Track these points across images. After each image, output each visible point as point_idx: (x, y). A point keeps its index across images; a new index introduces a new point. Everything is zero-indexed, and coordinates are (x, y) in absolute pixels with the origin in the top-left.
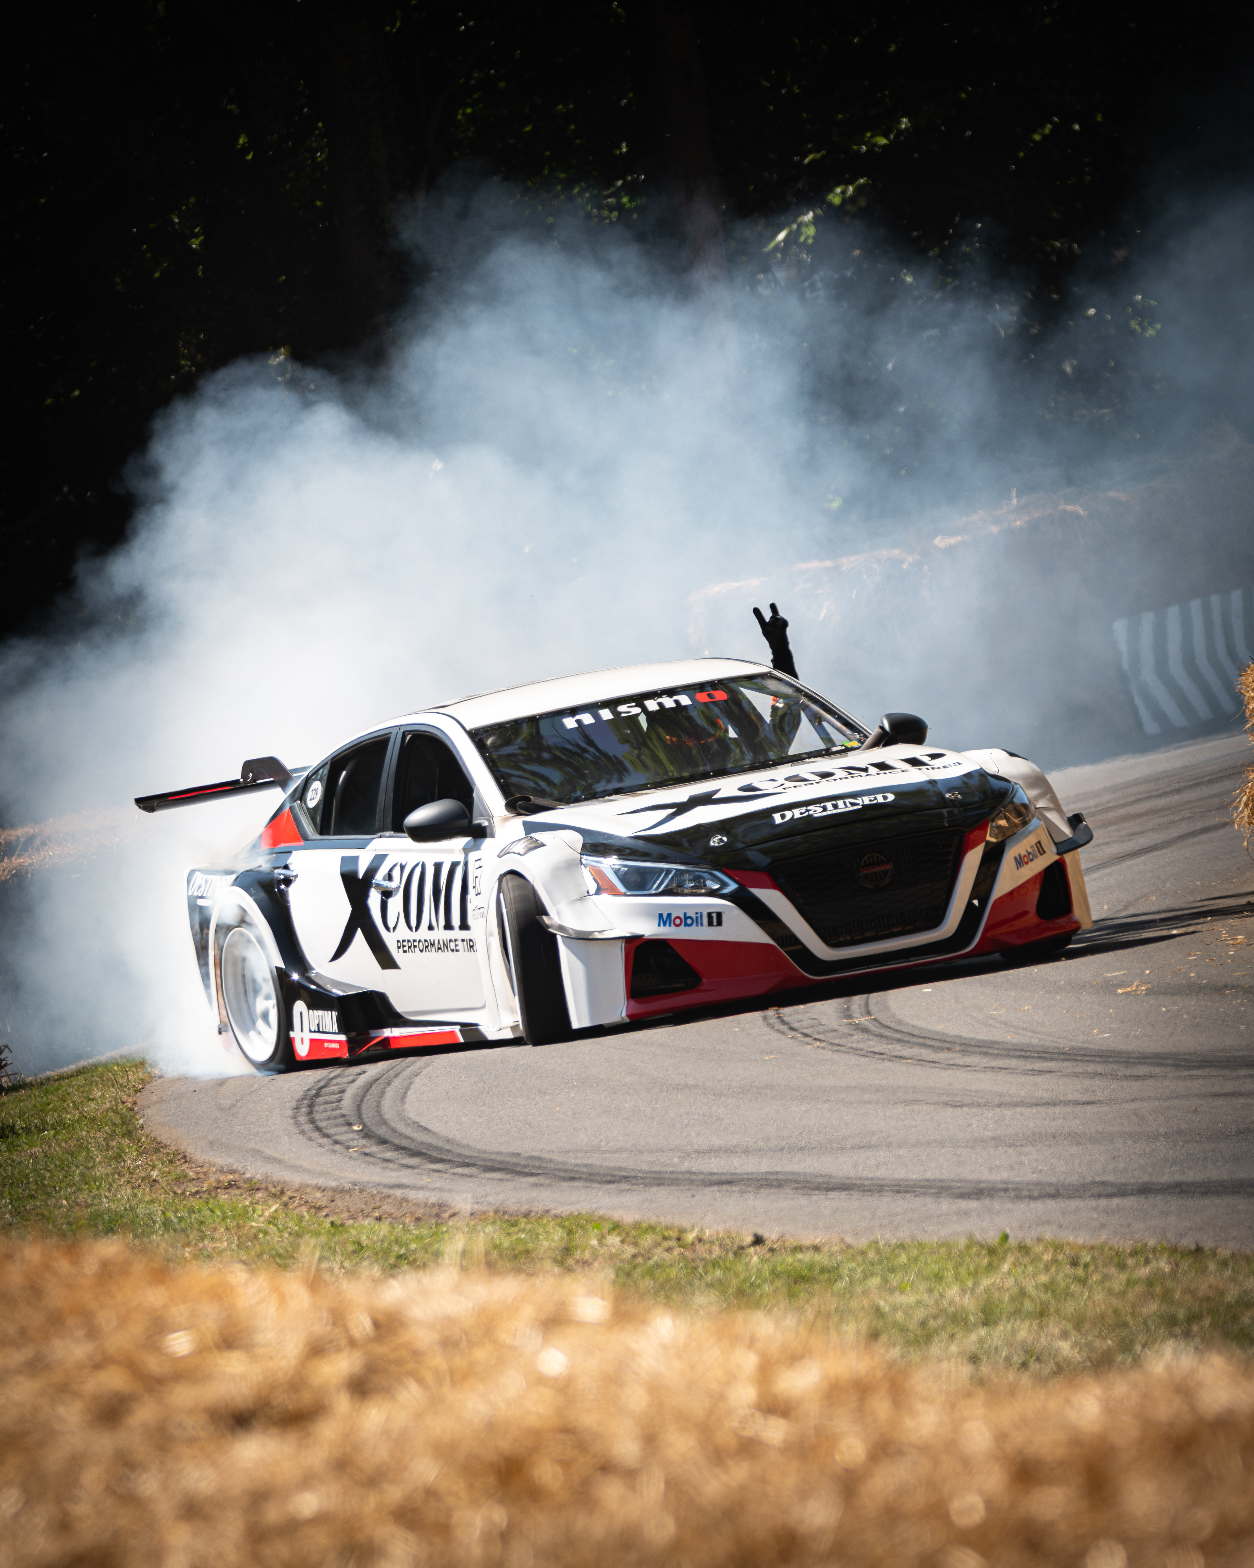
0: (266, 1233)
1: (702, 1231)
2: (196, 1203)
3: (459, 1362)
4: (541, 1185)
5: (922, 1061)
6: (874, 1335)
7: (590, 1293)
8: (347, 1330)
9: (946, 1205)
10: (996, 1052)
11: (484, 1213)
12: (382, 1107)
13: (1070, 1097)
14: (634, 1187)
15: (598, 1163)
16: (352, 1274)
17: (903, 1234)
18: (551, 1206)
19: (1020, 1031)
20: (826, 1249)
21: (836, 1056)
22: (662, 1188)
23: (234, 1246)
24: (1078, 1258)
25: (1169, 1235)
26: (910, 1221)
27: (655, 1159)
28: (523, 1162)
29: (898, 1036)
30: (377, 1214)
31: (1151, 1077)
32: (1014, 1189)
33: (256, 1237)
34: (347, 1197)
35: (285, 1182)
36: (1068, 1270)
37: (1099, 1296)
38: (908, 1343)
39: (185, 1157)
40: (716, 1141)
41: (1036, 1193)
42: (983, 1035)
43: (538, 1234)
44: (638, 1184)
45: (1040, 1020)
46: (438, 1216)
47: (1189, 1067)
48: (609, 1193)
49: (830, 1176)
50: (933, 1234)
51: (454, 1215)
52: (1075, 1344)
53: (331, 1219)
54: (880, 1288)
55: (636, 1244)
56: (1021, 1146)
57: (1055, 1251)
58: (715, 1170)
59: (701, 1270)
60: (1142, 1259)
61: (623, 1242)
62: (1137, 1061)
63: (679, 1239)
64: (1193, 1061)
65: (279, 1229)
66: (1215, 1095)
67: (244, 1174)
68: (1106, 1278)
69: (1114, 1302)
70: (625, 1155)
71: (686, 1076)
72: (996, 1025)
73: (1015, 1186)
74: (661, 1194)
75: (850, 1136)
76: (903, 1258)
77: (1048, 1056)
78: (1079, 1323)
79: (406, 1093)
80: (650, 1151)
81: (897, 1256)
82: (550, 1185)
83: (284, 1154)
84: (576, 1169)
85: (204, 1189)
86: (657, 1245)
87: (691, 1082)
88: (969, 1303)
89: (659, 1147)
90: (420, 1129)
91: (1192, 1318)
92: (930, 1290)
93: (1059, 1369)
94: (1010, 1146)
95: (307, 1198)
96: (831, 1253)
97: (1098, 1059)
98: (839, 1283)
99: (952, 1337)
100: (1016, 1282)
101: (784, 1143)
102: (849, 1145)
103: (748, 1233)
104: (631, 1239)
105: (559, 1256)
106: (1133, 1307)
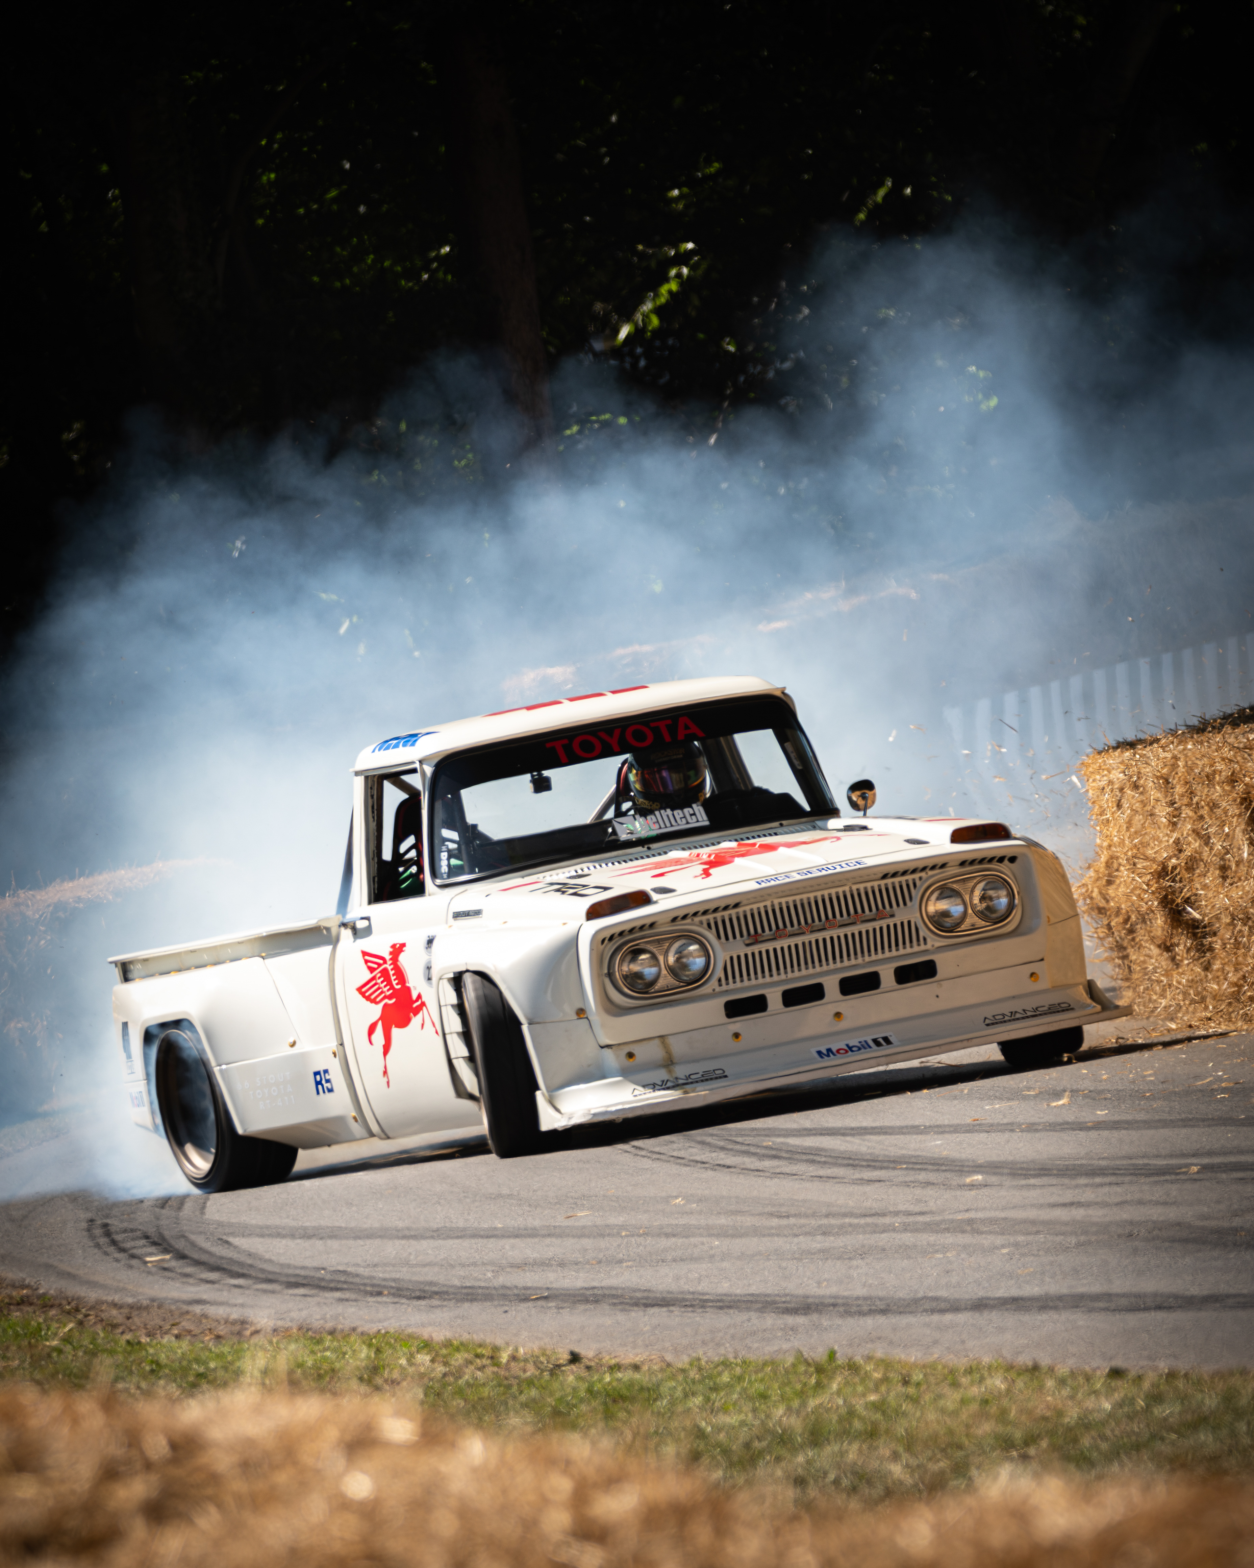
0: (60, 1351)
1: (516, 1349)
3: (259, 1485)
4: (347, 1300)
5: (746, 1170)
6: (695, 1457)
7: (399, 1413)
8: (142, 1452)
9: (770, 1320)
10: (823, 1159)
11: (287, 1329)
13: (901, 1207)
14: (445, 1303)
15: (407, 1277)
16: (148, 1394)
17: (726, 1351)
18: (356, 1323)
19: (849, 1138)
20: (645, 1368)
21: (656, 1165)
22: (476, 1303)
23: (26, 1365)
24: (909, 1375)
25: (1005, 1352)
26: (733, 1337)
27: (467, 1273)
28: (328, 1277)
29: (722, 1143)
30: (176, 1332)
31: (986, 1186)
32: (844, 1305)
33: (49, 1356)
34: (145, 1314)
35: (79, 1298)
36: (900, 1388)
37: (932, 1415)
38: (731, 1465)
40: (532, 1254)
41: (865, 1308)
43: (345, 1354)
44: (450, 1300)
46: (239, 1333)
47: (1026, 1176)
48: (419, 1310)
49: (649, 1291)
50: (757, 1352)
51: (257, 1332)
52: (907, 1466)
53: (127, 1337)
54: (702, 1408)
55: (446, 1364)
56: (850, 1259)
57: (886, 1369)
58: (529, 1285)
59: (515, 1389)
60: (976, 1378)
61: (433, 1361)
63: (492, 1358)
64: (1030, 1170)
65: (73, 1346)
66: (1053, 1206)
67: (37, 1289)
68: (939, 1397)
69: (947, 1421)
70: (436, 1269)
71: (499, 1186)
72: (823, 1131)
73: (844, 1301)
74: (472, 1310)
75: (670, 1248)
77: (877, 1164)
78: (910, 1444)
80: (463, 1265)
81: (720, 1374)
82: (356, 1300)
83: (78, 1269)
84: (383, 1283)
86: (469, 1362)
87: (505, 1191)
88: (795, 1423)
89: (471, 1261)
90: (219, 1242)
91: (1031, 1440)
92: (754, 1410)
93: (889, 1493)
94: (839, 1258)
95: (103, 1315)
96: (651, 1372)
97: (930, 1167)
98: (659, 1403)
99: (778, 1459)
100: (845, 1401)
101: (601, 1256)
102: (669, 1258)
103: (564, 1351)
104: (441, 1357)
105: (366, 1376)
106: (967, 1426)
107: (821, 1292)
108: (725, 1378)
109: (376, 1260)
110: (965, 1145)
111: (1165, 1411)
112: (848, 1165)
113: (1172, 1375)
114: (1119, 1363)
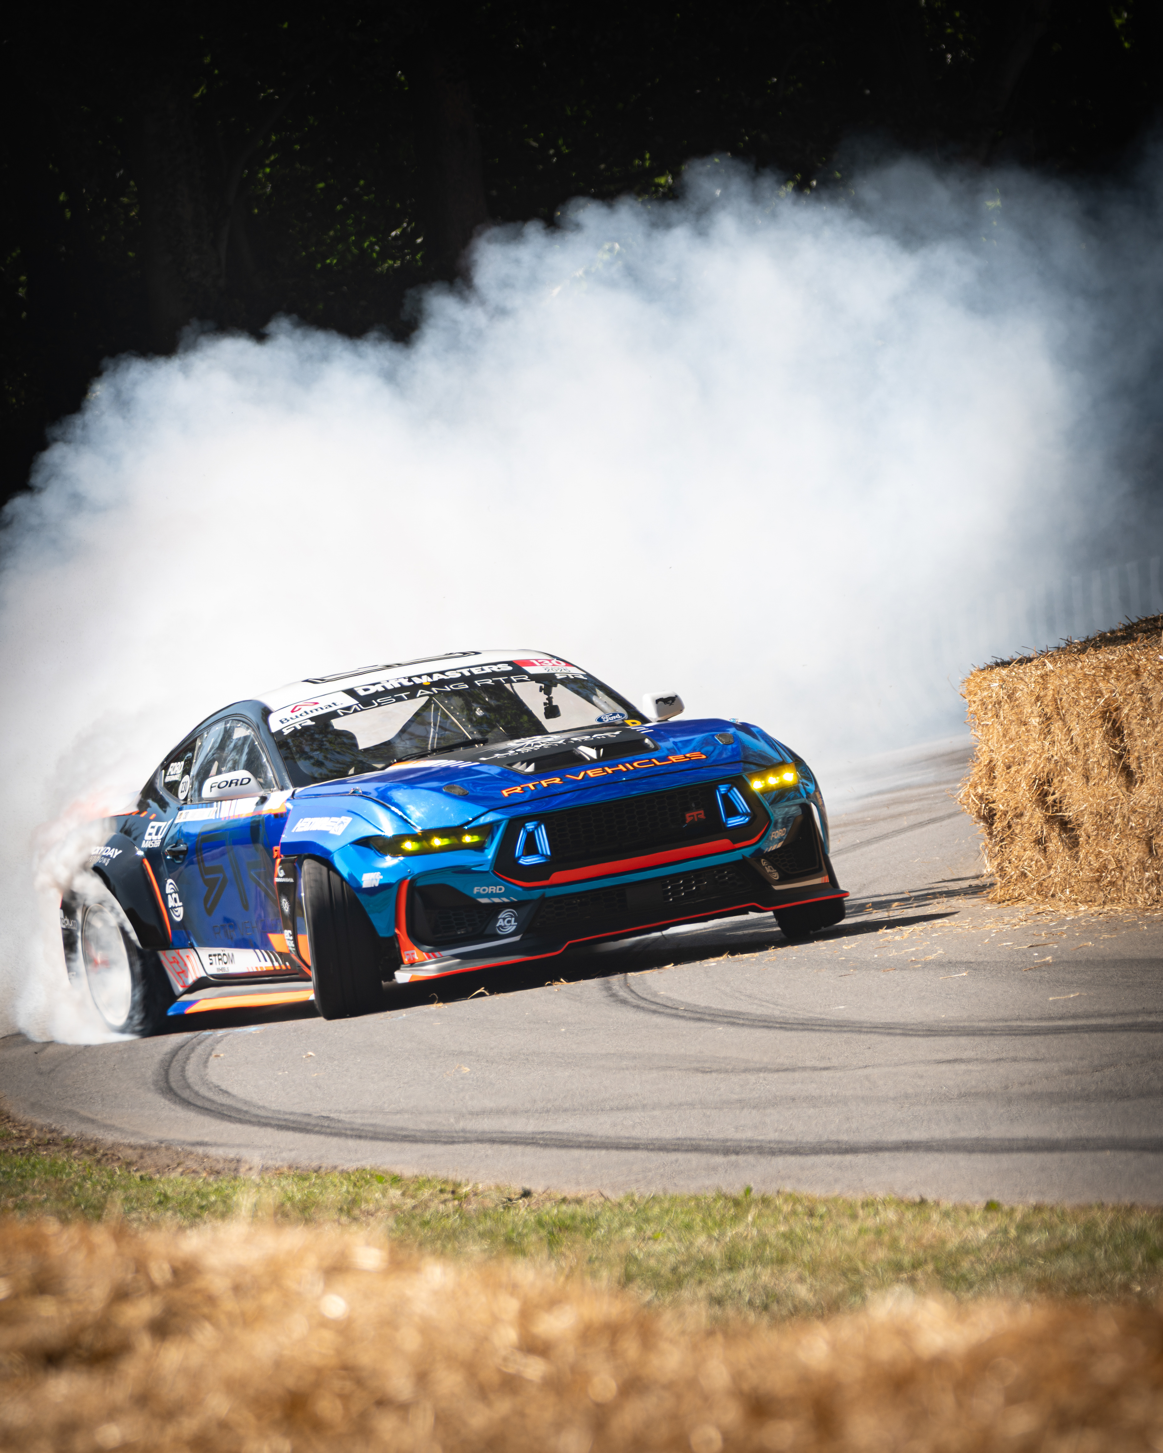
0: (81, 1186)
1: (475, 1185)
2: (18, 1159)
3: (249, 1306)
6: (627, 1279)
7: (368, 1244)
8: (148, 1276)
9: (696, 1162)
10: (741, 1022)
11: (279, 1168)
12: (186, 1072)
13: (808, 1064)
16: (154, 1225)
17: (654, 1189)
18: (339, 1162)
19: (764, 1003)
20: (586, 1203)
22: (439, 1145)
23: (52, 1198)
24: (814, 1208)
25: (896, 1190)
26: (662, 1176)
27: (433, 1119)
28: (314, 1122)
29: (654, 1007)
30: (181, 1169)
32: (758, 1148)
33: (72, 1189)
34: (154, 1154)
35: (97, 1140)
36: (806, 1221)
37: (834, 1244)
38: (660, 1287)
39: (8, 1117)
40: (489, 1104)
41: (777, 1150)
42: (730, 1006)
43: (326, 1188)
44: (417, 1141)
45: (781, 993)
46: (236, 1170)
47: (916, 1036)
48: (391, 1150)
49: (592, 1136)
50: (686, 1188)
51: (252, 1169)
52: (812, 1287)
53: (139, 1173)
54: (635, 1237)
55: (413, 1197)
56: (764, 1108)
57: (794, 1203)
59: (473, 1220)
60: (872, 1211)
61: (403, 1194)
62: (869, 1030)
63: (454, 1192)
64: (919, 1031)
65: (92, 1182)
66: (939, 1062)
67: (61, 1133)
68: (840, 1227)
69: (847, 1249)
70: (407, 1116)
71: (461, 1044)
72: (742, 997)
73: (758, 1144)
74: (437, 1151)
75: (609, 1099)
76: (656, 1210)
78: (814, 1269)
79: (208, 1058)
80: (430, 1113)
81: (651, 1208)
83: (97, 1115)
84: (361, 1128)
85: (25, 1146)
86: (434, 1197)
87: (466, 1049)
88: (715, 1251)
89: (436, 1109)
90: (221, 1092)
91: (916, 1265)
92: (681, 1239)
93: (796, 1311)
94: (754, 1108)
95: (120, 1155)
96: (593, 1206)
97: (834, 1029)
98: (598, 1232)
99: (700, 1282)
100: (759, 1231)
101: (549, 1106)
102: (608, 1107)
103: (517, 1187)
104: (410, 1192)
105: (345, 1207)
106: (863, 1253)
107: (738, 1136)
111: (1033, 1239)
112: (764, 1027)
113: (1038, 1209)
114: (995, 1197)
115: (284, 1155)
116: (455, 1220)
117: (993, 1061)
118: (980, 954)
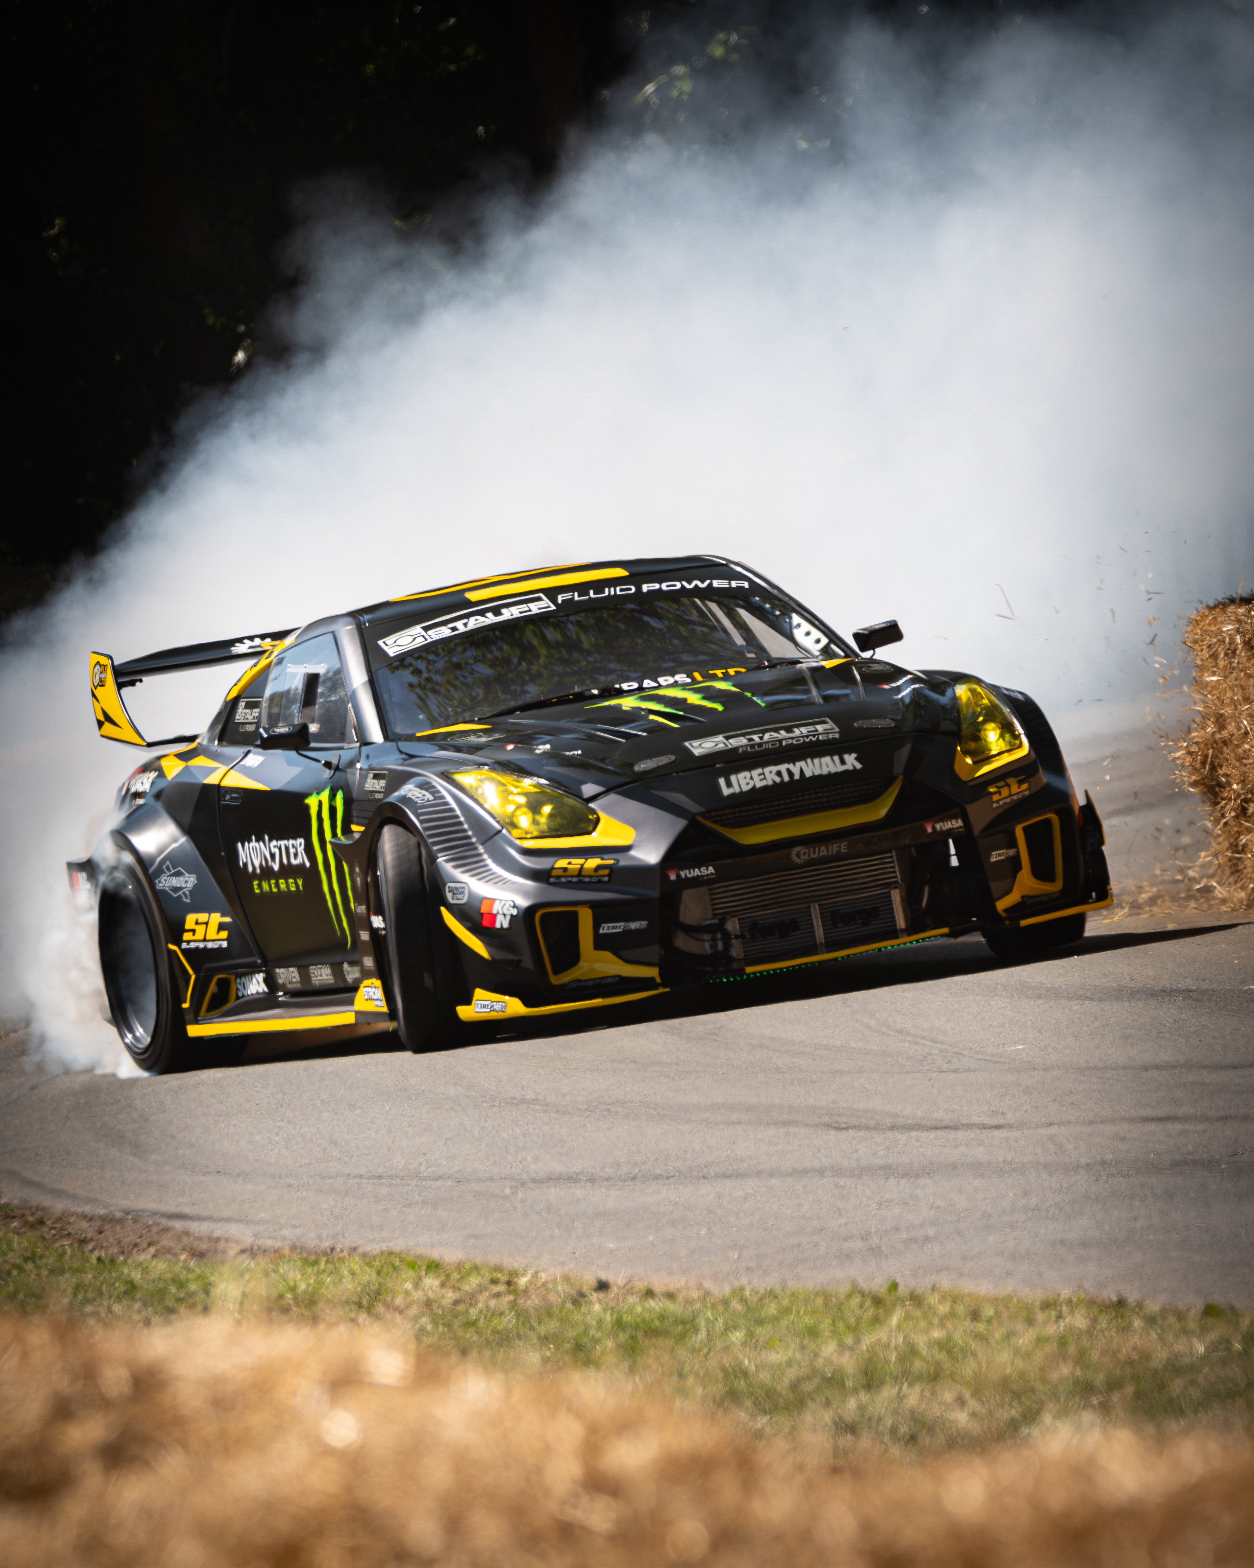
0: (21, 1269)
1: (536, 1274)
3: (232, 1425)
7: (389, 1345)
8: (98, 1386)
11: (279, 1249)
13: (975, 1120)
16: (108, 1321)
17: (771, 1282)
19: (918, 1040)
20: (680, 1298)
24: (979, 1311)
25: (1087, 1286)
26: (781, 1263)
33: (9, 1273)
34: (118, 1228)
35: (44, 1209)
36: (968, 1325)
37: (1004, 1357)
38: (777, 1410)
40: (558, 1168)
42: (874, 1044)
45: (942, 1028)
52: (973, 1415)
53: (96, 1253)
54: (744, 1344)
55: (456, 1289)
56: (916, 1177)
57: (954, 1302)
60: (1054, 1314)
61: (443, 1285)
63: (509, 1283)
66: (1147, 1120)
68: (1009, 1335)
69: (1021, 1363)
70: (448, 1183)
71: (523, 1089)
72: (891, 1033)
75: (714, 1163)
78: (978, 1388)
80: (478, 1180)
81: (765, 1306)
83: (43, 1177)
86: (483, 1289)
87: (530, 1096)
88: (848, 1363)
89: (488, 1175)
91: (1111, 1386)
92: (803, 1348)
93: (952, 1442)
94: (903, 1177)
95: (70, 1229)
96: (689, 1302)
98: (694, 1338)
99: (827, 1403)
100: (905, 1338)
102: (713, 1173)
103: (589, 1278)
104: (452, 1281)
105: (365, 1302)
106: (1042, 1369)
108: (772, 1309)
109: (380, 1171)
110: (1050, 1050)
114: (1215, 1299)
115: (285, 1232)
116: (510, 1322)
117: (1218, 1119)
118: (1204, 980)
